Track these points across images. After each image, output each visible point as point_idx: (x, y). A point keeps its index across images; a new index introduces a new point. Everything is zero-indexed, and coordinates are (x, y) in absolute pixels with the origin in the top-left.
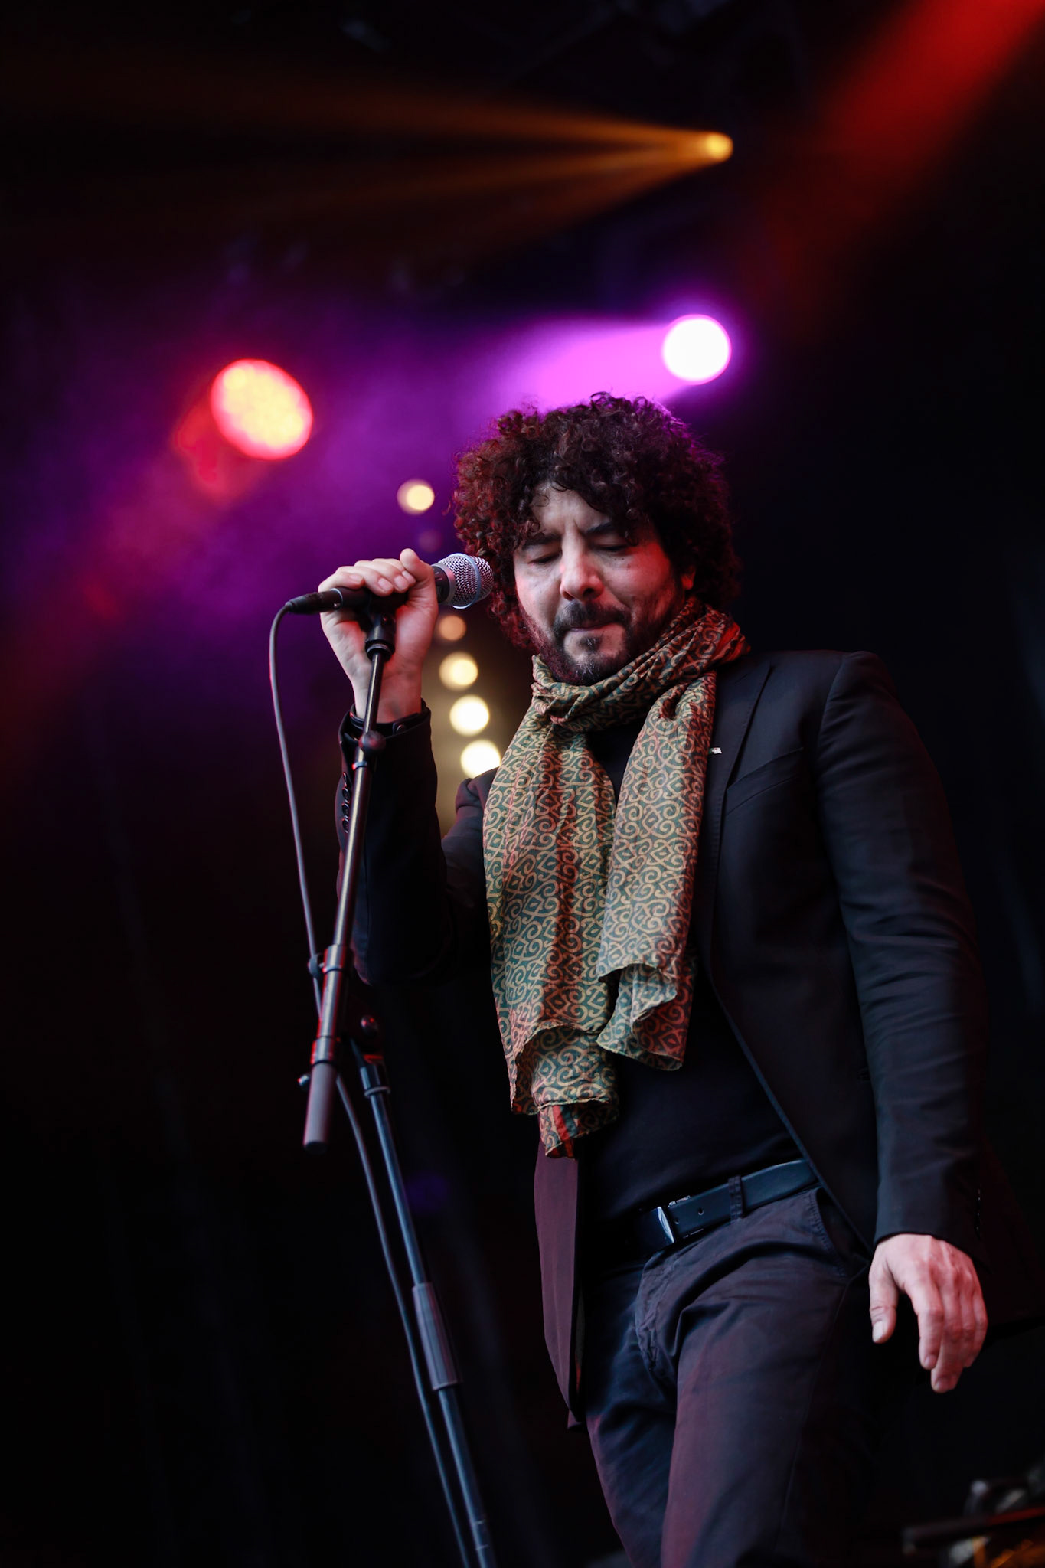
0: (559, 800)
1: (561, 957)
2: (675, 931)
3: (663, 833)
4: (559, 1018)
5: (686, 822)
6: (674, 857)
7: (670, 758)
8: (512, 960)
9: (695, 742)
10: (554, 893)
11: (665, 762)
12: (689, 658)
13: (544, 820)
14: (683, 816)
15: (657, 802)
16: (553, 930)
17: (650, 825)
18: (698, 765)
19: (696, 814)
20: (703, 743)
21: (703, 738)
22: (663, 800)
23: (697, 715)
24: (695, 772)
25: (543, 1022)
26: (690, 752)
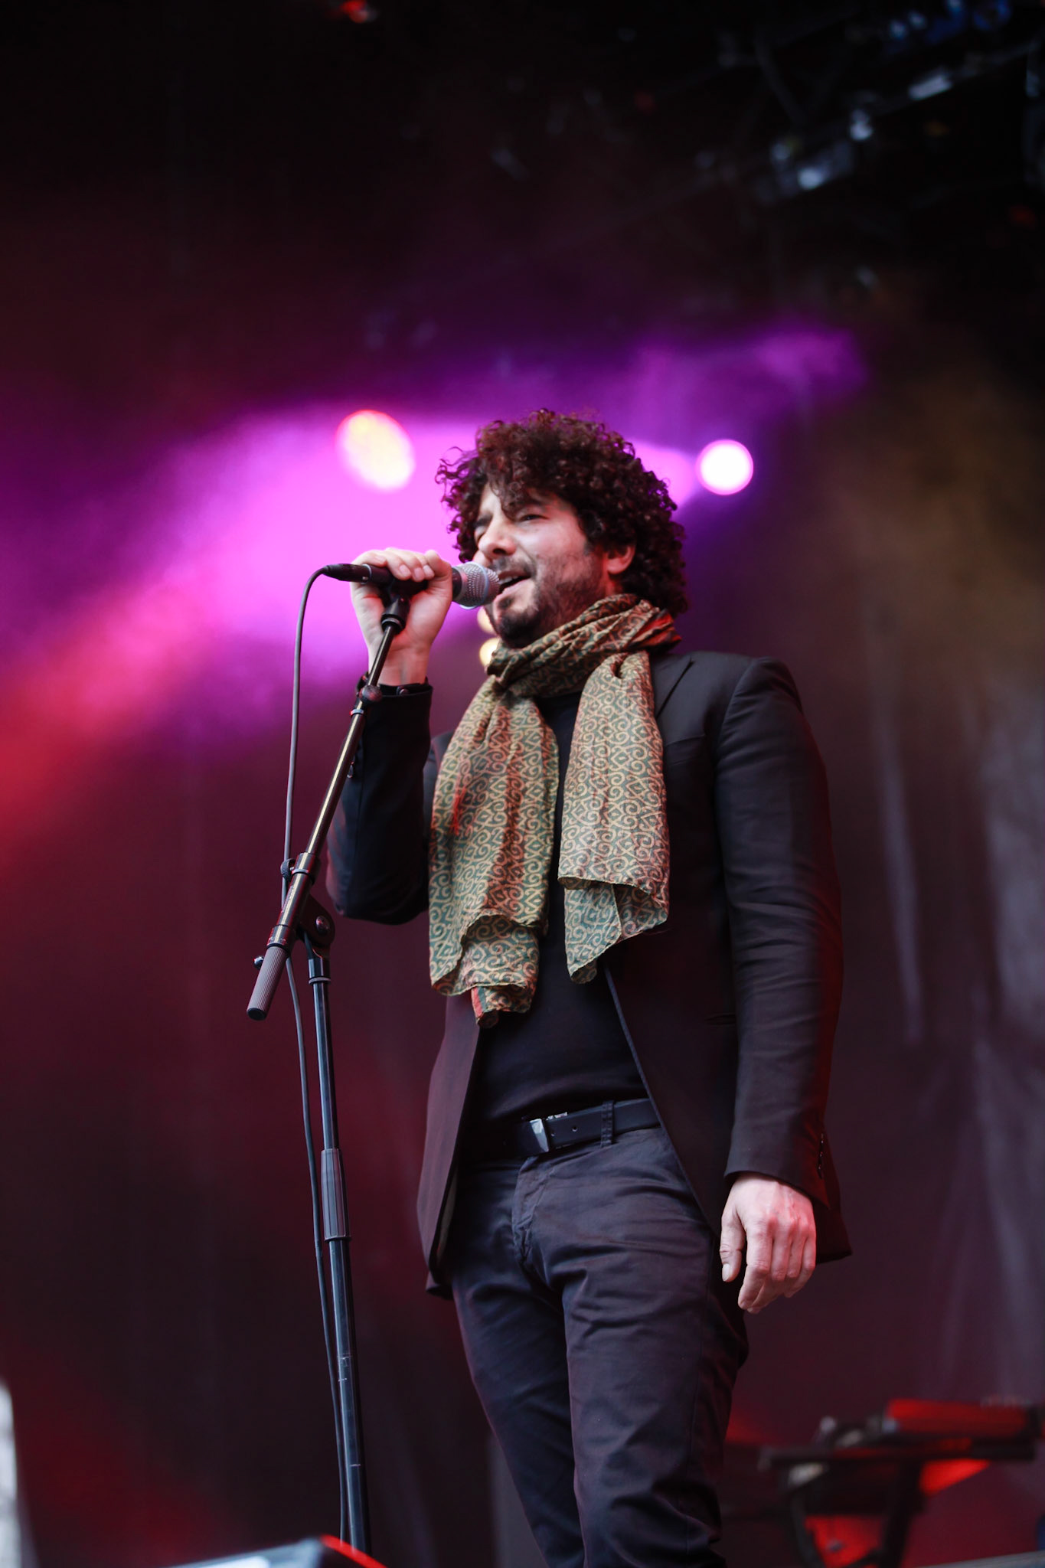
0: (510, 739)
1: (506, 860)
4: (499, 909)
8: (465, 861)
10: (503, 809)
13: (495, 752)
14: (650, 758)
22: (629, 743)
25: (485, 910)
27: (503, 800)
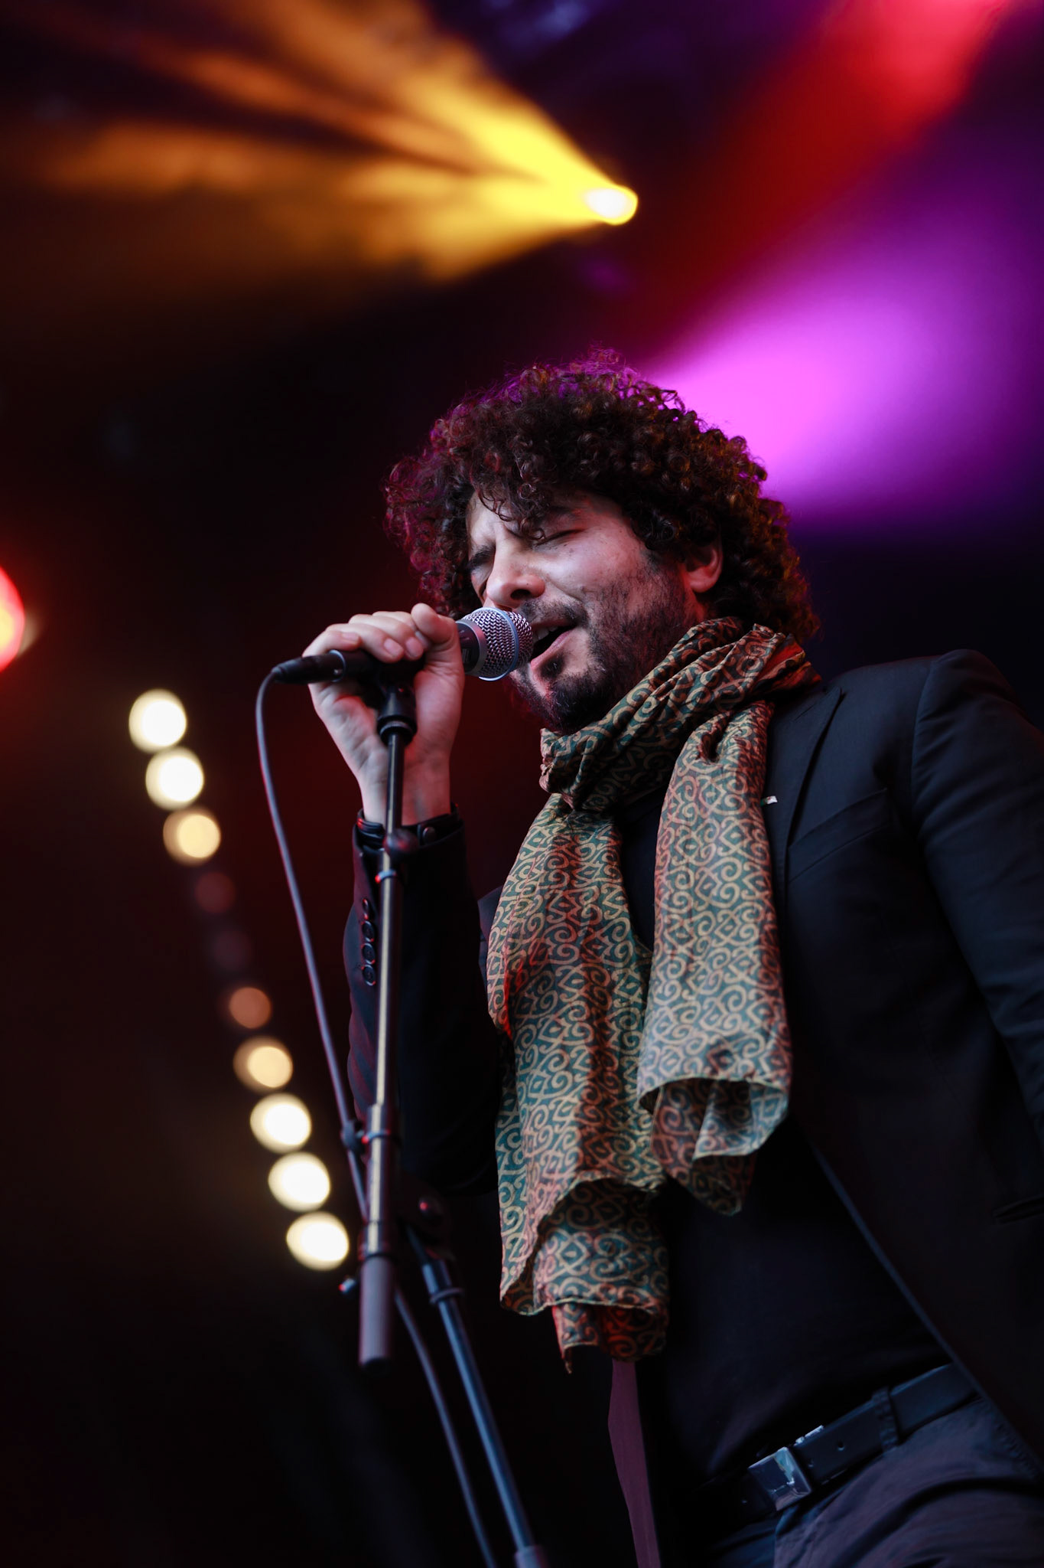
0: (578, 902)
1: (601, 1096)
2: (757, 1021)
3: (726, 901)
4: (603, 1170)
5: (753, 881)
6: (744, 929)
7: (718, 802)
8: (530, 1101)
9: (748, 781)
10: (584, 1017)
11: (713, 808)
12: (728, 676)
13: (560, 929)
14: (747, 873)
15: (712, 863)
16: (588, 1061)
17: (707, 893)
18: (755, 808)
19: (765, 868)
20: (758, 783)
21: (756, 778)
22: (718, 858)
23: (746, 750)
24: (754, 817)
25: (583, 1172)
26: (743, 792)
27: (582, 1004)
